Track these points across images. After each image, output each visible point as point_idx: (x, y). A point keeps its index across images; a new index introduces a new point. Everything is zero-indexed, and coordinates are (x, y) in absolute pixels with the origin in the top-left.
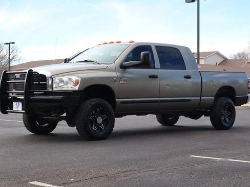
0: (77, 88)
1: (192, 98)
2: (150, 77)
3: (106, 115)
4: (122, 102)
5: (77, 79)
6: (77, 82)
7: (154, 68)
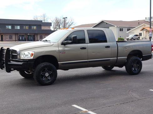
0: (32, 58)
1: (111, 58)
2: (81, 49)
3: (52, 71)
4: (62, 64)
5: (32, 52)
6: (32, 55)
7: (85, 43)
